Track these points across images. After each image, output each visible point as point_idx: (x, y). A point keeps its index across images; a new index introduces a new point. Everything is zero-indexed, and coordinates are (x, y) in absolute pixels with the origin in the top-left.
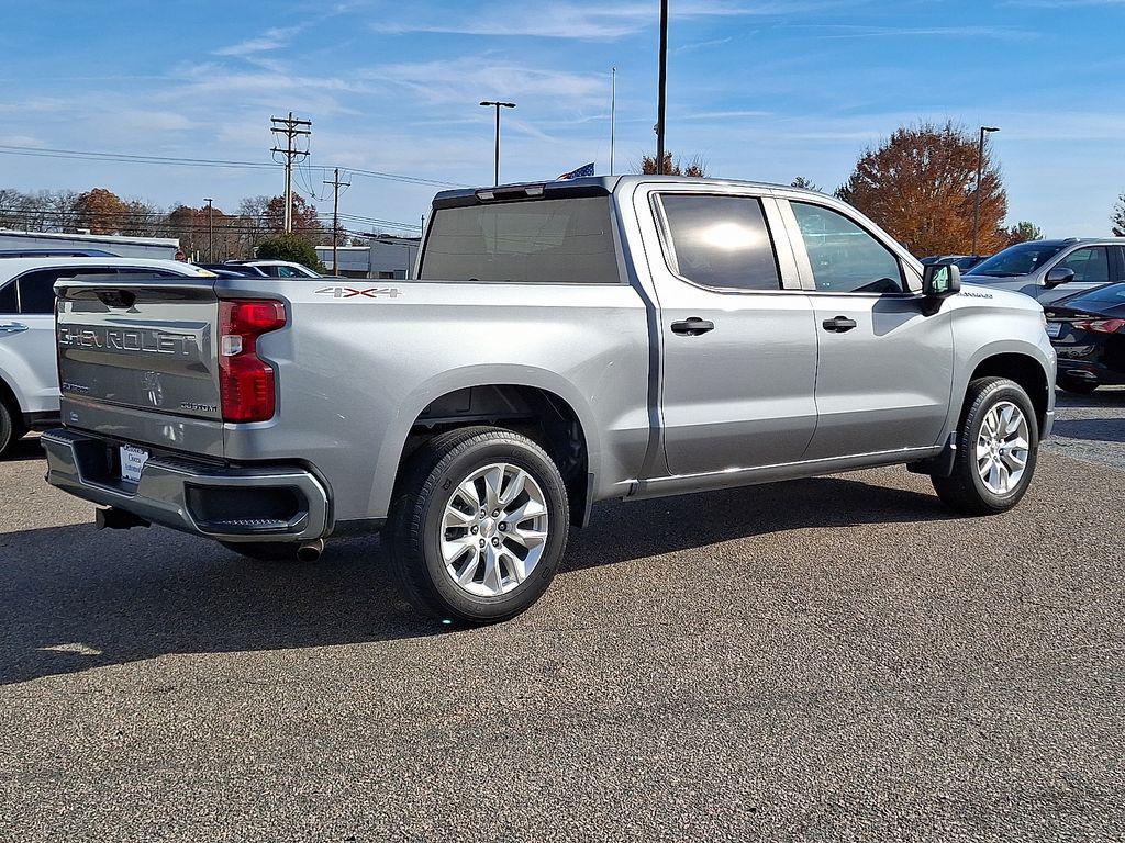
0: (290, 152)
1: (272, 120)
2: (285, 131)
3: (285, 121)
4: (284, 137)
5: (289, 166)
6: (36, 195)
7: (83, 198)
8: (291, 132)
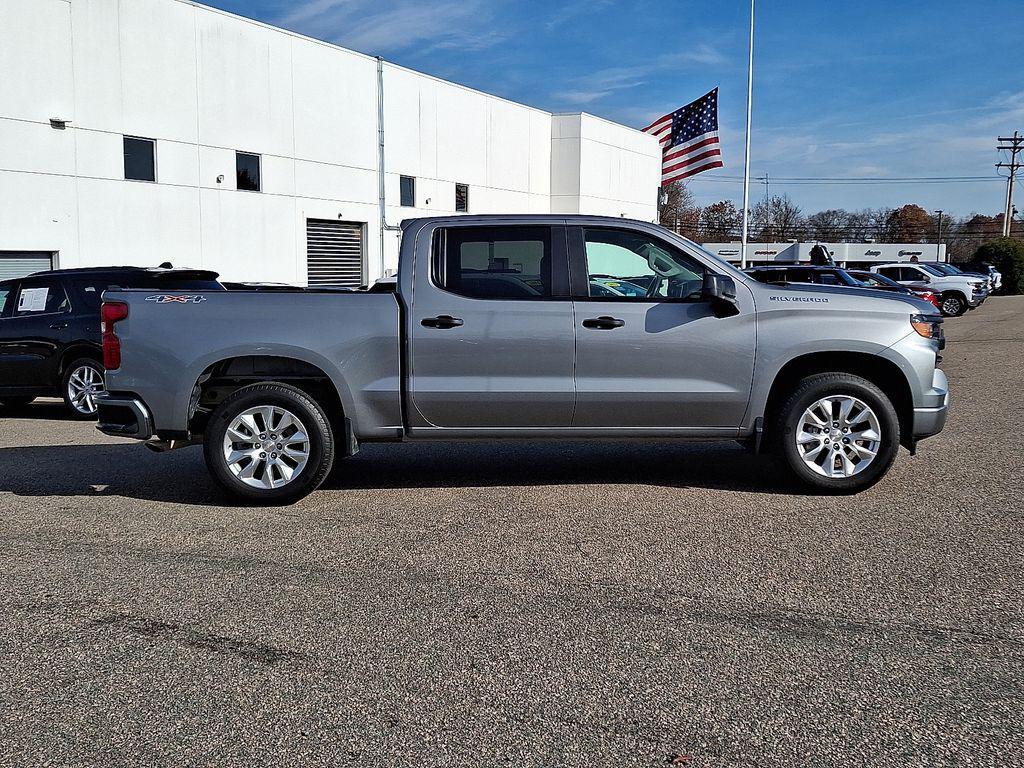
0: (1013, 166)
1: (999, 139)
2: (1010, 148)
3: (1011, 140)
4: (1009, 153)
5: (1011, 178)
6: (860, 212)
7: (895, 213)
8: (1015, 148)
